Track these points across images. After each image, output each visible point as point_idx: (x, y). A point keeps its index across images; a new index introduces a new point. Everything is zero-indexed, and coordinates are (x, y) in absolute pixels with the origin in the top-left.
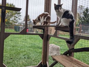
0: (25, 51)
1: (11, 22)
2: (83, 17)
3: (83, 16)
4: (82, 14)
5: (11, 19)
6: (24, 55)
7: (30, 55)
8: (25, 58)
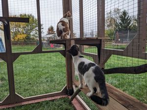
0: (48, 73)
1: (31, 37)
2: (120, 23)
3: (120, 21)
4: (119, 19)
5: (31, 34)
6: (46, 78)
7: (54, 77)
8: (47, 81)
